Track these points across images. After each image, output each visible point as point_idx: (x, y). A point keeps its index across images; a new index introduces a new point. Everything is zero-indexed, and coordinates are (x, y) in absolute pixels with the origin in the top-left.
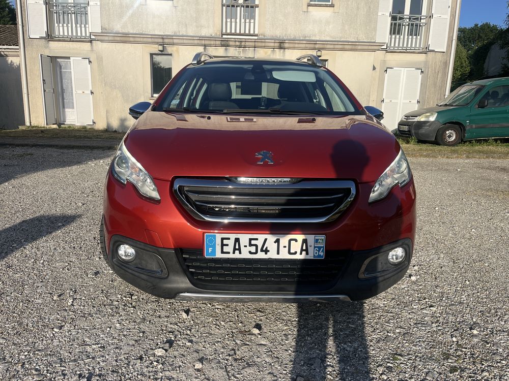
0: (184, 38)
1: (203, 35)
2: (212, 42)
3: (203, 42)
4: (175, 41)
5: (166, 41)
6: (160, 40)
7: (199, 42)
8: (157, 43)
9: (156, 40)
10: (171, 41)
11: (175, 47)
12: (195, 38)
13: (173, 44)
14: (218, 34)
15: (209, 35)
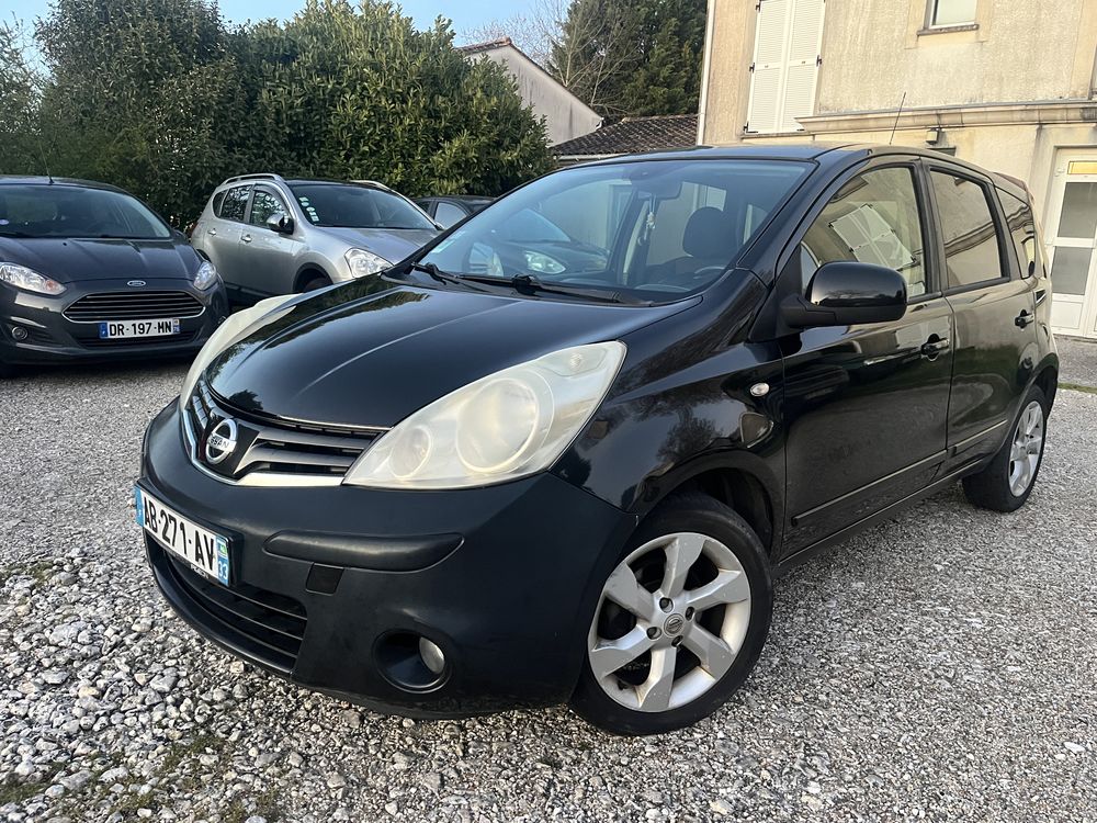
0: (988, 109)
1: (1040, 98)
2: (1058, 115)
3: (1036, 116)
4: (966, 119)
5: (945, 120)
6: (934, 120)
7: (1024, 116)
8: (926, 126)
9: (923, 121)
10: (957, 119)
11: (966, 133)
12: (1014, 108)
13: (962, 125)
14: (1080, 92)
15: (1055, 98)
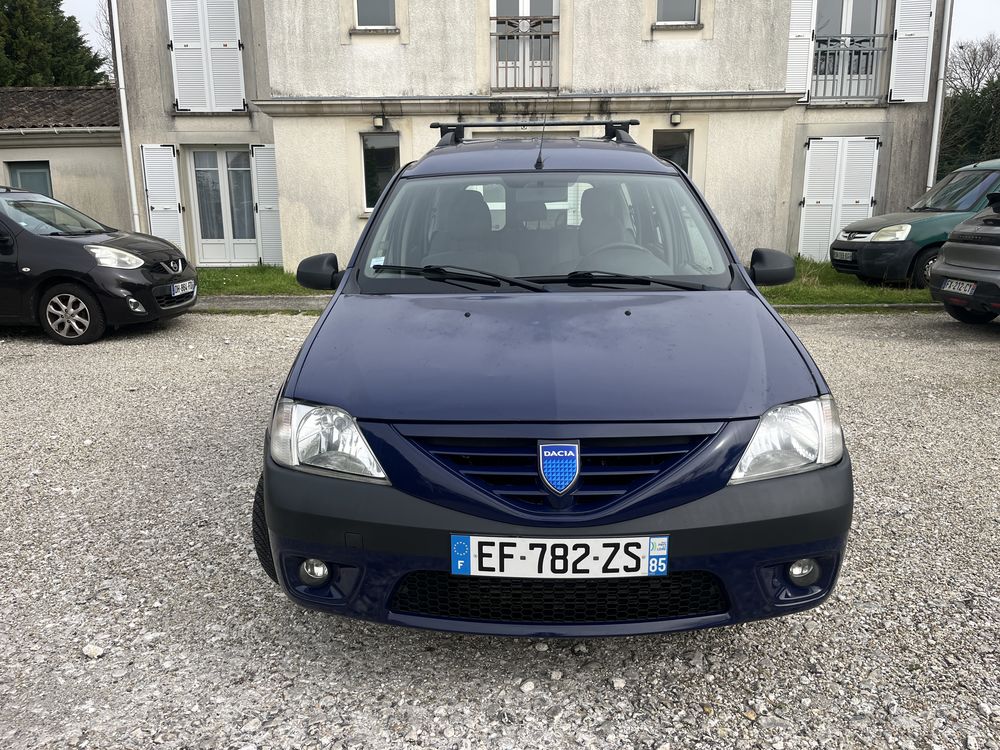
0: (422, 102)
1: (456, 94)
3: (457, 108)
4: (404, 109)
5: (388, 109)
6: (379, 109)
7: (448, 108)
8: (374, 114)
9: (370, 109)
10: (398, 109)
11: (405, 120)
12: (441, 101)
13: (401, 114)
14: (484, 91)
15: (468, 94)
